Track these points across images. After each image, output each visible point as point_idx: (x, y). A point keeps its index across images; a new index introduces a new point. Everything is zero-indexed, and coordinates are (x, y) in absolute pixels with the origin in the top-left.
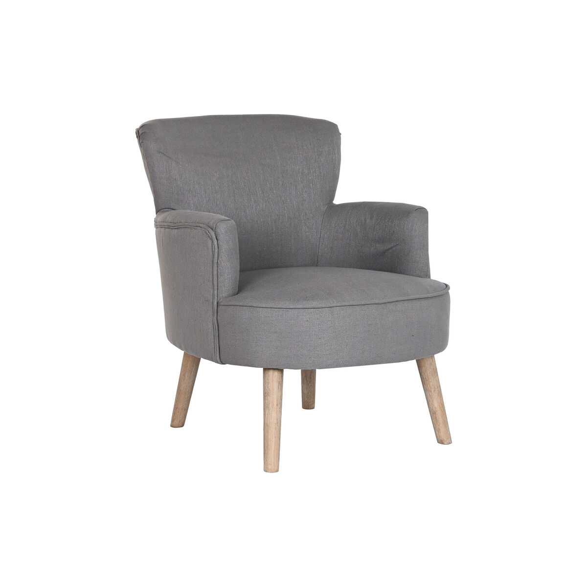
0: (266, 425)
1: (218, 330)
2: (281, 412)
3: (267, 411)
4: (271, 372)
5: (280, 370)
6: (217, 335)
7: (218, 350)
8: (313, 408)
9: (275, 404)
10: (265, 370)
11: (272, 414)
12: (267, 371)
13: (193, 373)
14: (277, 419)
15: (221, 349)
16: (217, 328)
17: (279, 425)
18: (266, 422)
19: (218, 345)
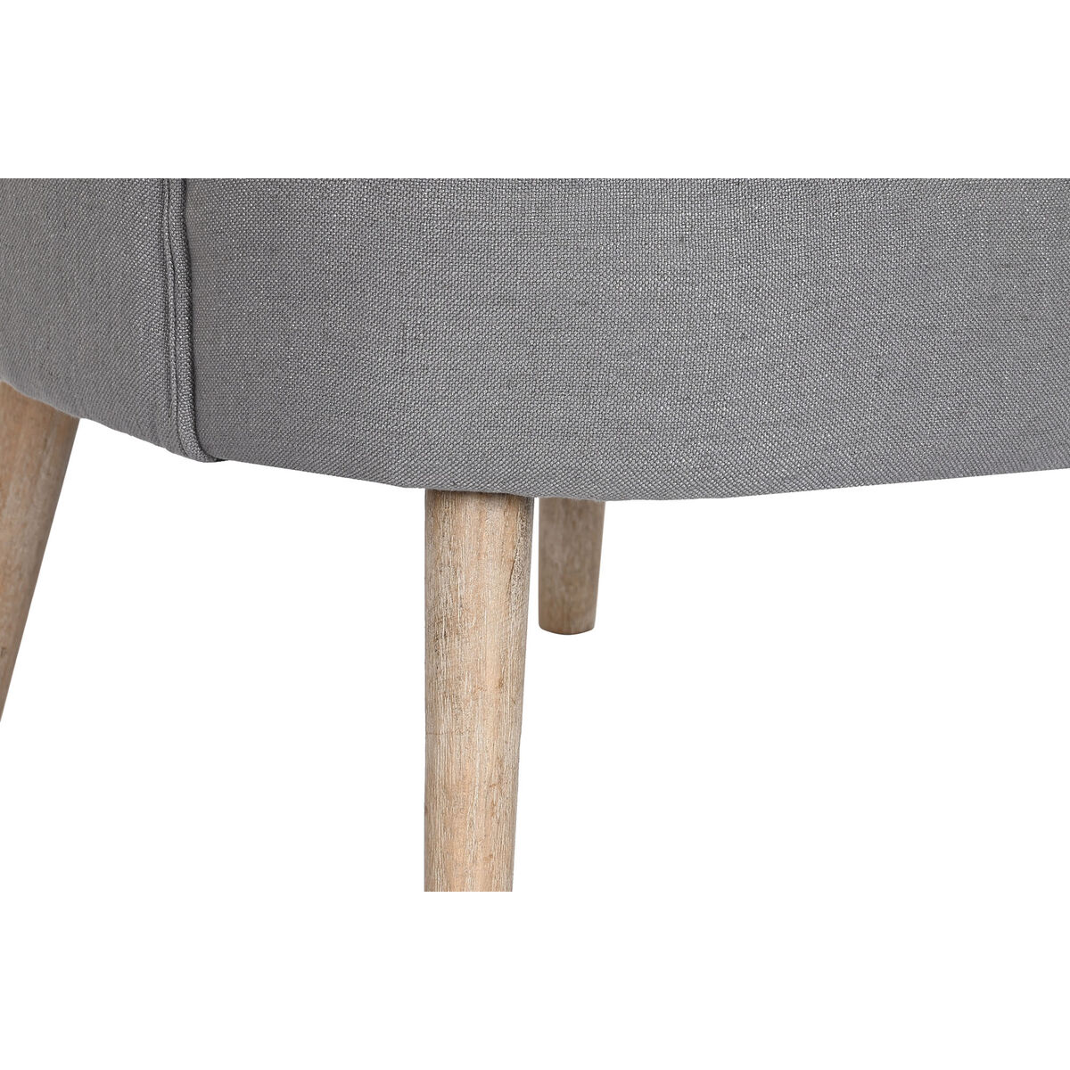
0: (438, 791)
1: (190, 279)
2: (517, 720)
3: (446, 718)
4: (469, 511)
5: (520, 498)
6: (182, 305)
7: (186, 387)
8: (589, 627)
9: (490, 681)
10: (435, 498)
11: (471, 731)
12: (446, 506)
13: (43, 476)
14: (500, 762)
15: (200, 379)
16: (181, 267)
17: (507, 789)
18: (440, 772)
19: (184, 356)
